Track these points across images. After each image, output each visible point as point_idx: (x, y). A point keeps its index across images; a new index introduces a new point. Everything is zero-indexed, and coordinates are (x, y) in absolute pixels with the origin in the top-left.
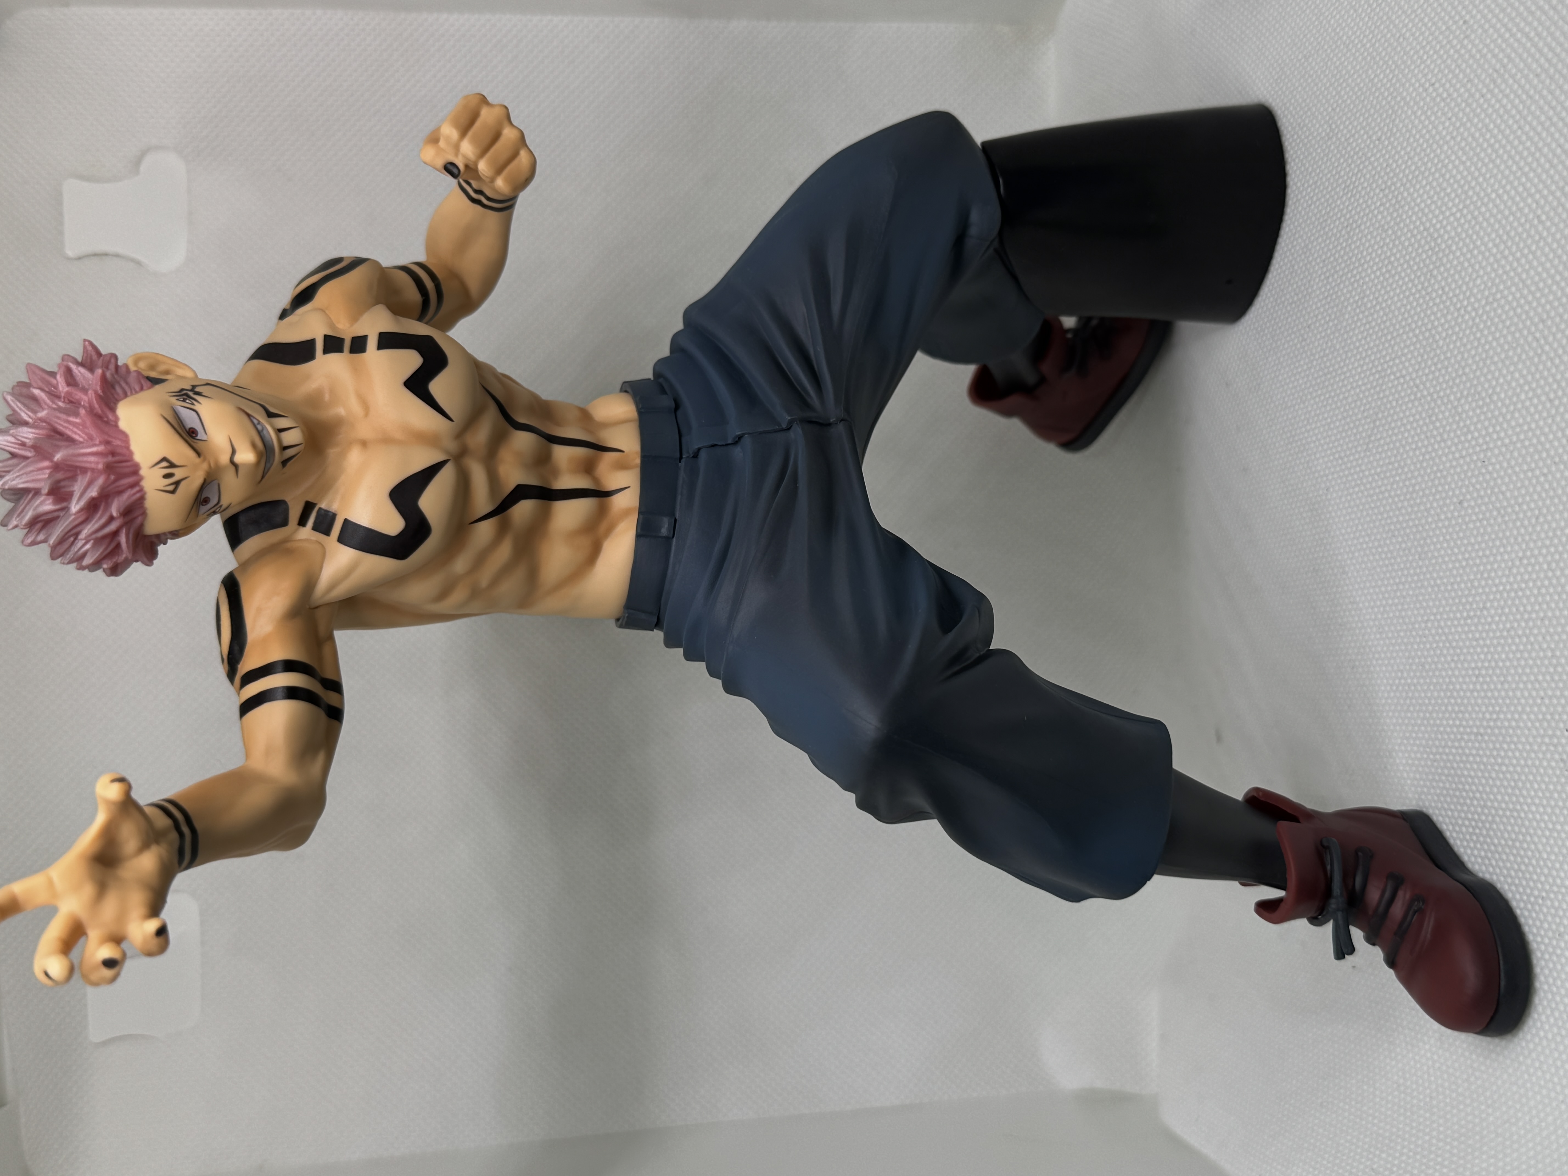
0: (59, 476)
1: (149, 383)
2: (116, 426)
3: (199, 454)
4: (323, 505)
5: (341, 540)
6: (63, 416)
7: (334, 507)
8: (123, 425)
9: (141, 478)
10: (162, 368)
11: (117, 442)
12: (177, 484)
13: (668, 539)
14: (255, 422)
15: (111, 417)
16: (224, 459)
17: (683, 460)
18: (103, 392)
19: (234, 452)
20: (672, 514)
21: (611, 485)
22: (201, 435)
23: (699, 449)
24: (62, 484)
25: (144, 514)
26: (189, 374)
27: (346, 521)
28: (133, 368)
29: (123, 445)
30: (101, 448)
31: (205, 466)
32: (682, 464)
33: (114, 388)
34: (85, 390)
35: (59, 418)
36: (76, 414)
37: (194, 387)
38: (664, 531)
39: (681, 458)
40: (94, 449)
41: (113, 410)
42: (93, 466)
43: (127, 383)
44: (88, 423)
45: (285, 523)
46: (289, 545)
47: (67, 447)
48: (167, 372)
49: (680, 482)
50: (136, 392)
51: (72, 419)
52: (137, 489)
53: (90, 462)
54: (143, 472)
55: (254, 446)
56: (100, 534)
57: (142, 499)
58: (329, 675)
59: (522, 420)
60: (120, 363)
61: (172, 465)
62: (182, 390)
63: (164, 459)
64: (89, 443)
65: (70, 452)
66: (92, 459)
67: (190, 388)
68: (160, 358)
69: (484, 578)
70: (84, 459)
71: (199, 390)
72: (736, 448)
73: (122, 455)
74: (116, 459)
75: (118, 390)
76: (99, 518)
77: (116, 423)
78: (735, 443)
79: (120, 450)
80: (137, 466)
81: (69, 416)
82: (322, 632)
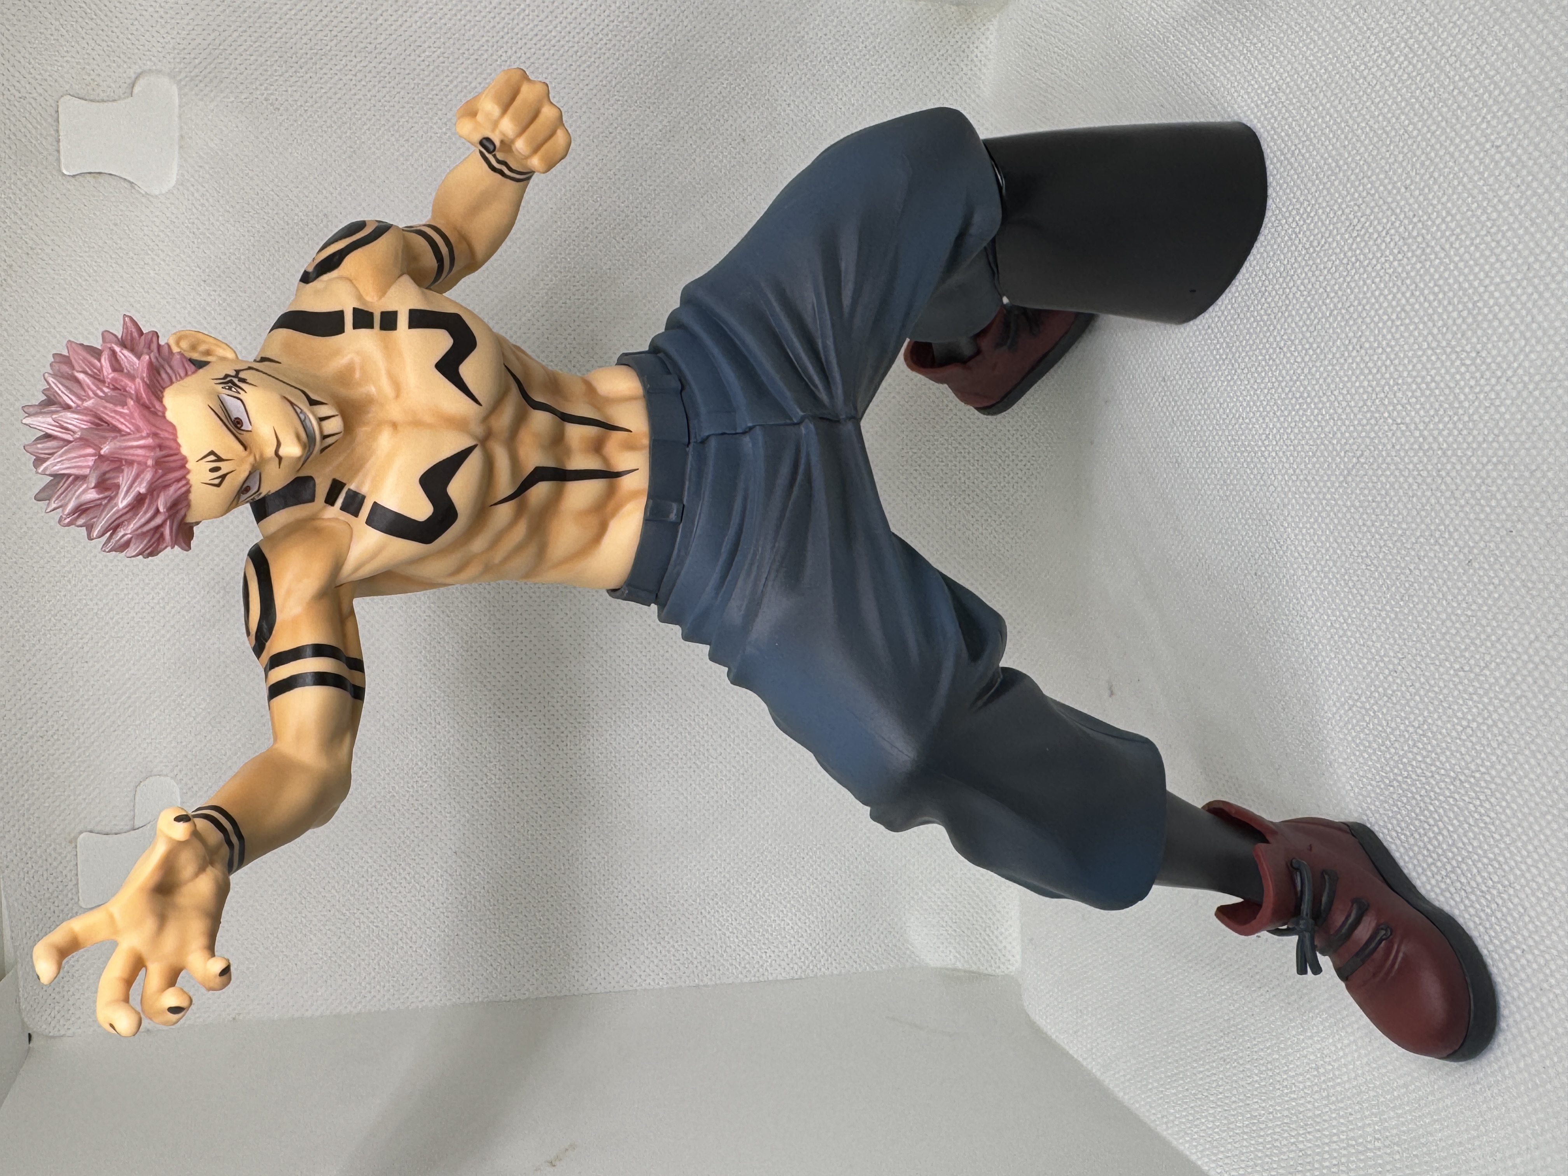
0: (105, 467)
1: (193, 367)
2: (164, 417)
3: (245, 448)
4: (353, 487)
5: (370, 522)
6: (111, 406)
7: (364, 490)
8: (169, 415)
9: (188, 472)
10: (203, 348)
11: (166, 435)
12: (223, 477)
13: (675, 525)
14: (299, 411)
15: (158, 407)
16: (270, 451)
17: (691, 446)
18: (151, 380)
19: (279, 444)
20: (680, 500)
21: (621, 468)
22: (246, 426)
23: (708, 437)
24: (107, 476)
25: (189, 506)
26: (230, 355)
27: (375, 504)
28: (175, 350)
29: (171, 437)
30: (150, 441)
31: (251, 459)
32: (690, 449)
33: (159, 374)
34: (132, 378)
35: (105, 407)
36: (124, 404)
37: (238, 371)
38: (673, 517)
39: (689, 442)
40: (141, 442)
41: (160, 399)
42: (140, 459)
43: (171, 367)
44: (136, 415)
45: (312, 499)
46: (318, 523)
47: (114, 438)
48: (208, 353)
49: (689, 468)
50: (182, 378)
51: (119, 409)
52: (184, 482)
53: (138, 456)
54: (188, 466)
55: (298, 437)
56: (145, 529)
57: (188, 491)
58: (353, 654)
59: (538, 398)
60: (162, 342)
61: (219, 459)
62: (227, 376)
63: (212, 453)
64: (138, 435)
65: (118, 444)
66: (140, 452)
67: (233, 373)
68: (200, 336)
69: (498, 556)
70: (131, 451)
71: (242, 375)
72: (747, 439)
73: (170, 448)
74: (164, 453)
75: (164, 376)
76: (145, 513)
77: (164, 413)
78: (744, 433)
79: (168, 443)
80: (184, 460)
81: (116, 405)
82: (345, 609)
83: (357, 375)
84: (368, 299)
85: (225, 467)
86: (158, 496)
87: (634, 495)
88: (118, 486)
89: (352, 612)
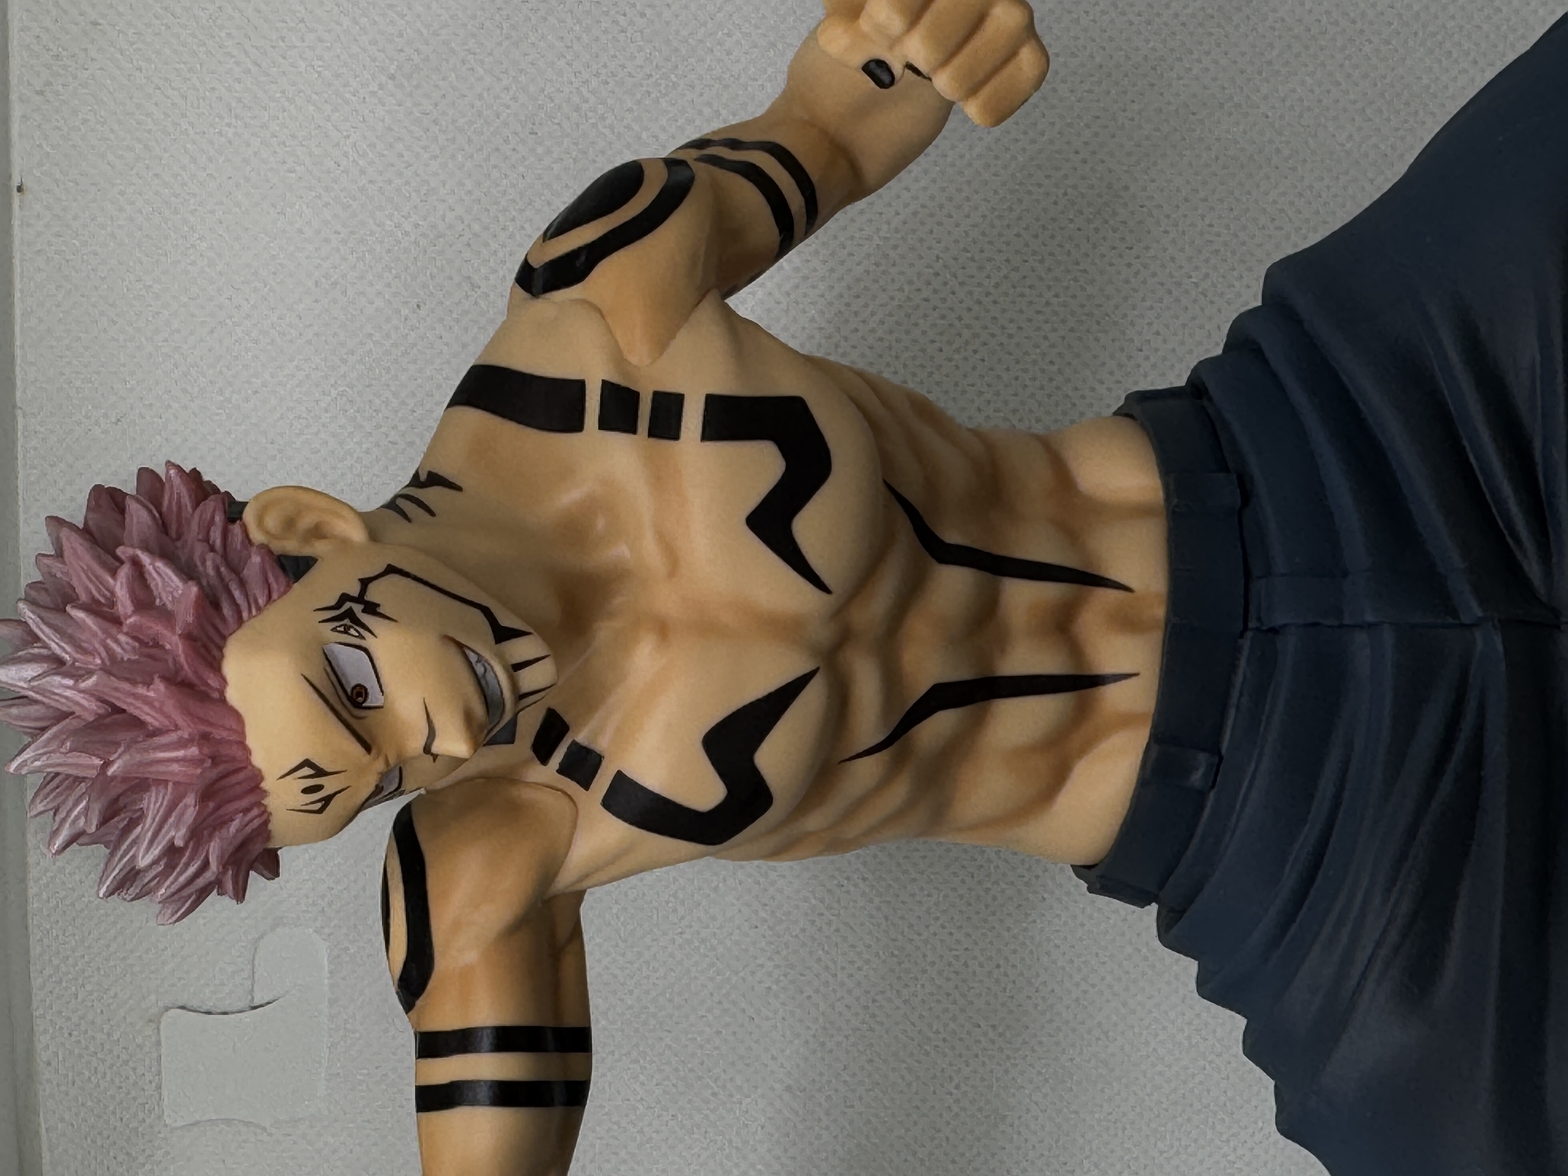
1: (282, 579)
2: (223, 700)
3: (368, 748)
6: (126, 686)
8: (232, 695)
10: (306, 521)
11: (225, 735)
12: (327, 800)
13: (1202, 794)
14: (473, 658)
15: (213, 682)
16: (415, 744)
18: (201, 624)
19: (432, 734)
20: (1215, 750)
21: (1105, 666)
22: (374, 698)
23: (1285, 626)
24: (123, 800)
26: (356, 537)
28: (256, 536)
29: (234, 737)
30: (193, 751)
31: (380, 766)
32: (1246, 644)
33: (218, 606)
35: (116, 689)
36: (148, 680)
37: (365, 583)
38: (1197, 778)
41: (215, 665)
42: (177, 778)
43: (242, 584)
44: (170, 701)
45: (512, 742)
47: (135, 741)
48: (317, 533)
49: (1239, 679)
50: (259, 609)
51: (141, 690)
52: (255, 812)
53: (174, 773)
54: (266, 785)
55: (468, 717)
56: (184, 892)
59: (952, 536)
61: (320, 772)
62: (345, 598)
63: (307, 763)
64: (173, 737)
65: (138, 757)
66: (175, 767)
67: (354, 591)
68: (305, 498)
70: (162, 768)
71: (374, 594)
73: (234, 759)
74: (221, 768)
75: (227, 610)
76: (187, 865)
77: (222, 692)
79: (225, 750)
80: (257, 777)
81: (134, 683)
82: (563, 932)
83: (601, 524)
84: (633, 359)
85: (330, 785)
86: (211, 837)
87: (1126, 721)
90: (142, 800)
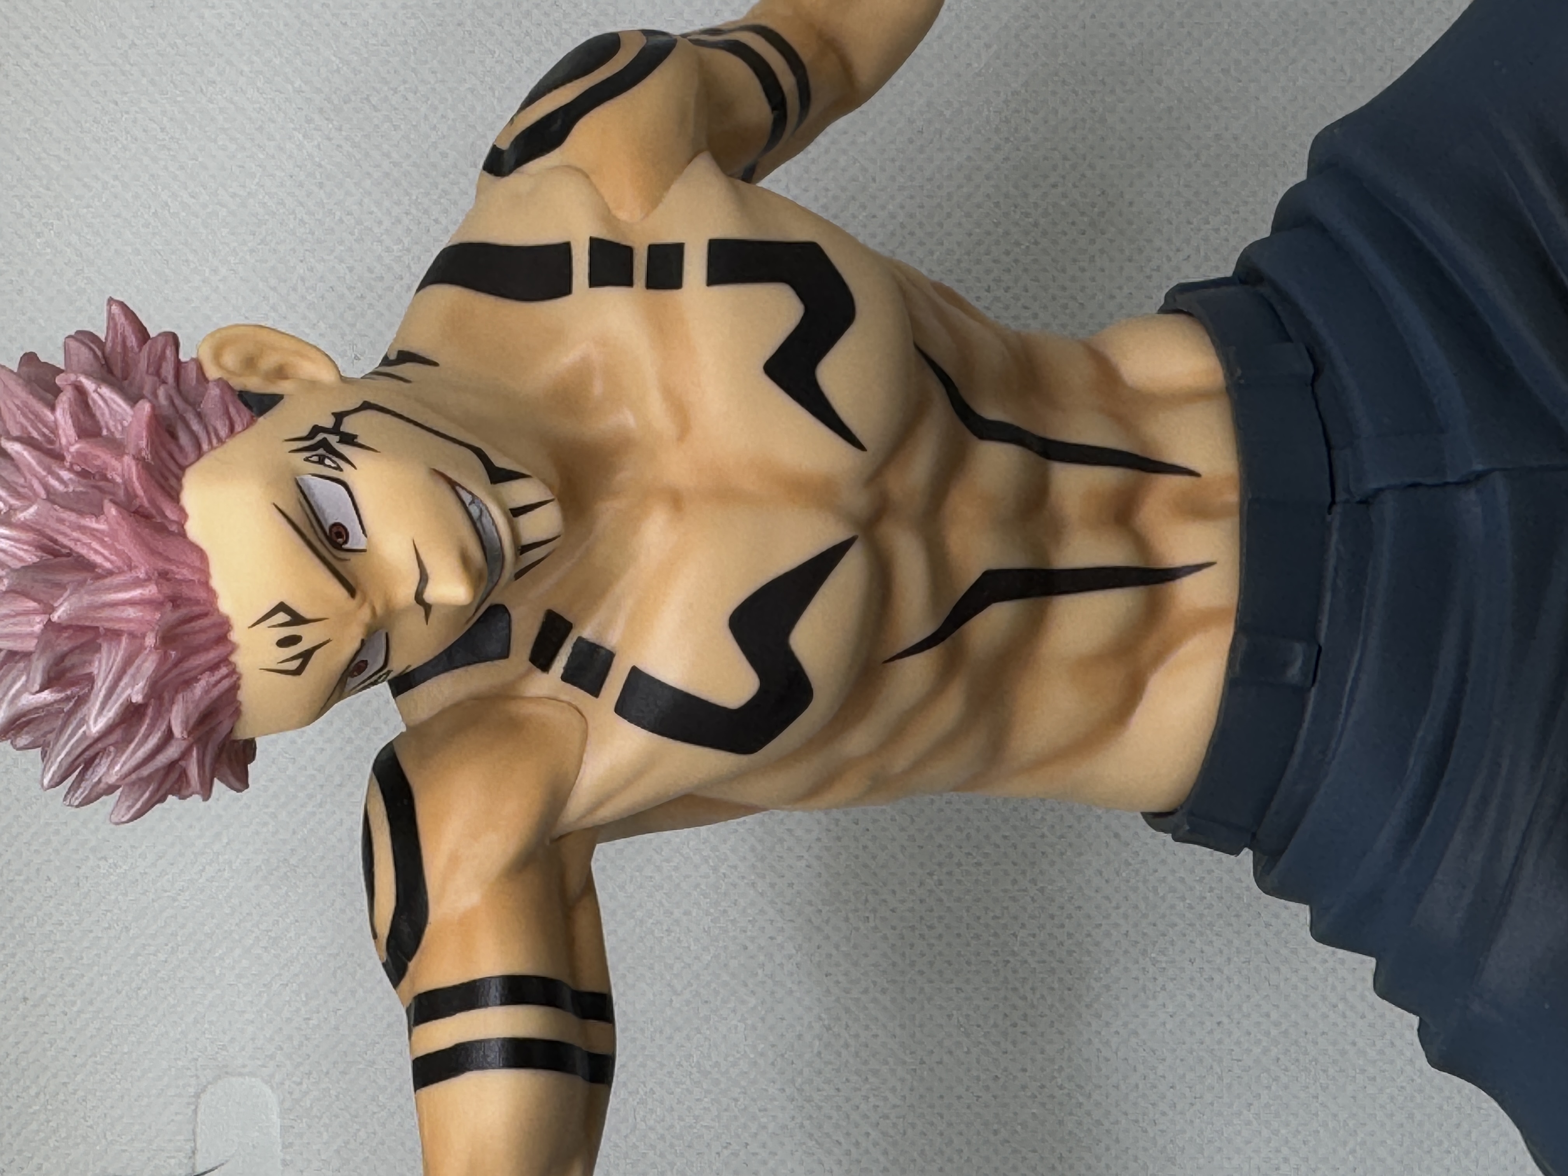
0: (63, 644)
1: (246, 413)
2: (183, 534)
3: (352, 591)
4: (588, 631)
5: (622, 709)
6: (72, 517)
7: (612, 640)
8: (194, 530)
9: (234, 648)
10: (269, 362)
11: (185, 573)
12: (306, 656)
13: (1301, 692)
14: (467, 498)
15: (171, 513)
16: (405, 593)
17: (1337, 509)
18: (155, 453)
19: (424, 578)
20: (1311, 636)
21: (1177, 557)
22: (356, 540)
23: (1381, 490)
24: (68, 663)
25: (237, 713)
26: (326, 376)
27: (635, 673)
28: (212, 372)
29: (195, 578)
30: (150, 591)
31: (365, 615)
32: (1336, 519)
33: (174, 436)
34: (117, 447)
35: (61, 521)
36: (98, 512)
37: (339, 417)
38: (1294, 672)
39: (1333, 502)
40: (136, 593)
41: (174, 496)
42: (132, 626)
43: (200, 416)
44: (124, 534)
45: (505, 654)
46: (514, 708)
47: (82, 583)
48: (280, 373)
49: (1331, 560)
50: (221, 441)
52: (224, 671)
53: (129, 620)
54: (235, 636)
55: (465, 560)
56: (145, 772)
57: (235, 687)
58: (589, 985)
60: (183, 357)
61: (297, 619)
62: (318, 429)
63: (282, 607)
64: (127, 577)
65: (87, 599)
66: (131, 612)
67: (329, 423)
68: (264, 335)
69: (901, 760)
70: (116, 613)
71: (349, 425)
72: (1470, 496)
73: (197, 602)
74: (183, 612)
75: (184, 439)
76: (146, 737)
77: (182, 526)
78: (1464, 483)
79: (186, 591)
80: (224, 625)
81: (81, 513)
82: (574, 882)
83: (598, 388)
84: (623, 215)
85: (309, 635)
86: (172, 702)
87: (1205, 619)
88: (90, 679)
89: (589, 887)
90: (90, 663)
